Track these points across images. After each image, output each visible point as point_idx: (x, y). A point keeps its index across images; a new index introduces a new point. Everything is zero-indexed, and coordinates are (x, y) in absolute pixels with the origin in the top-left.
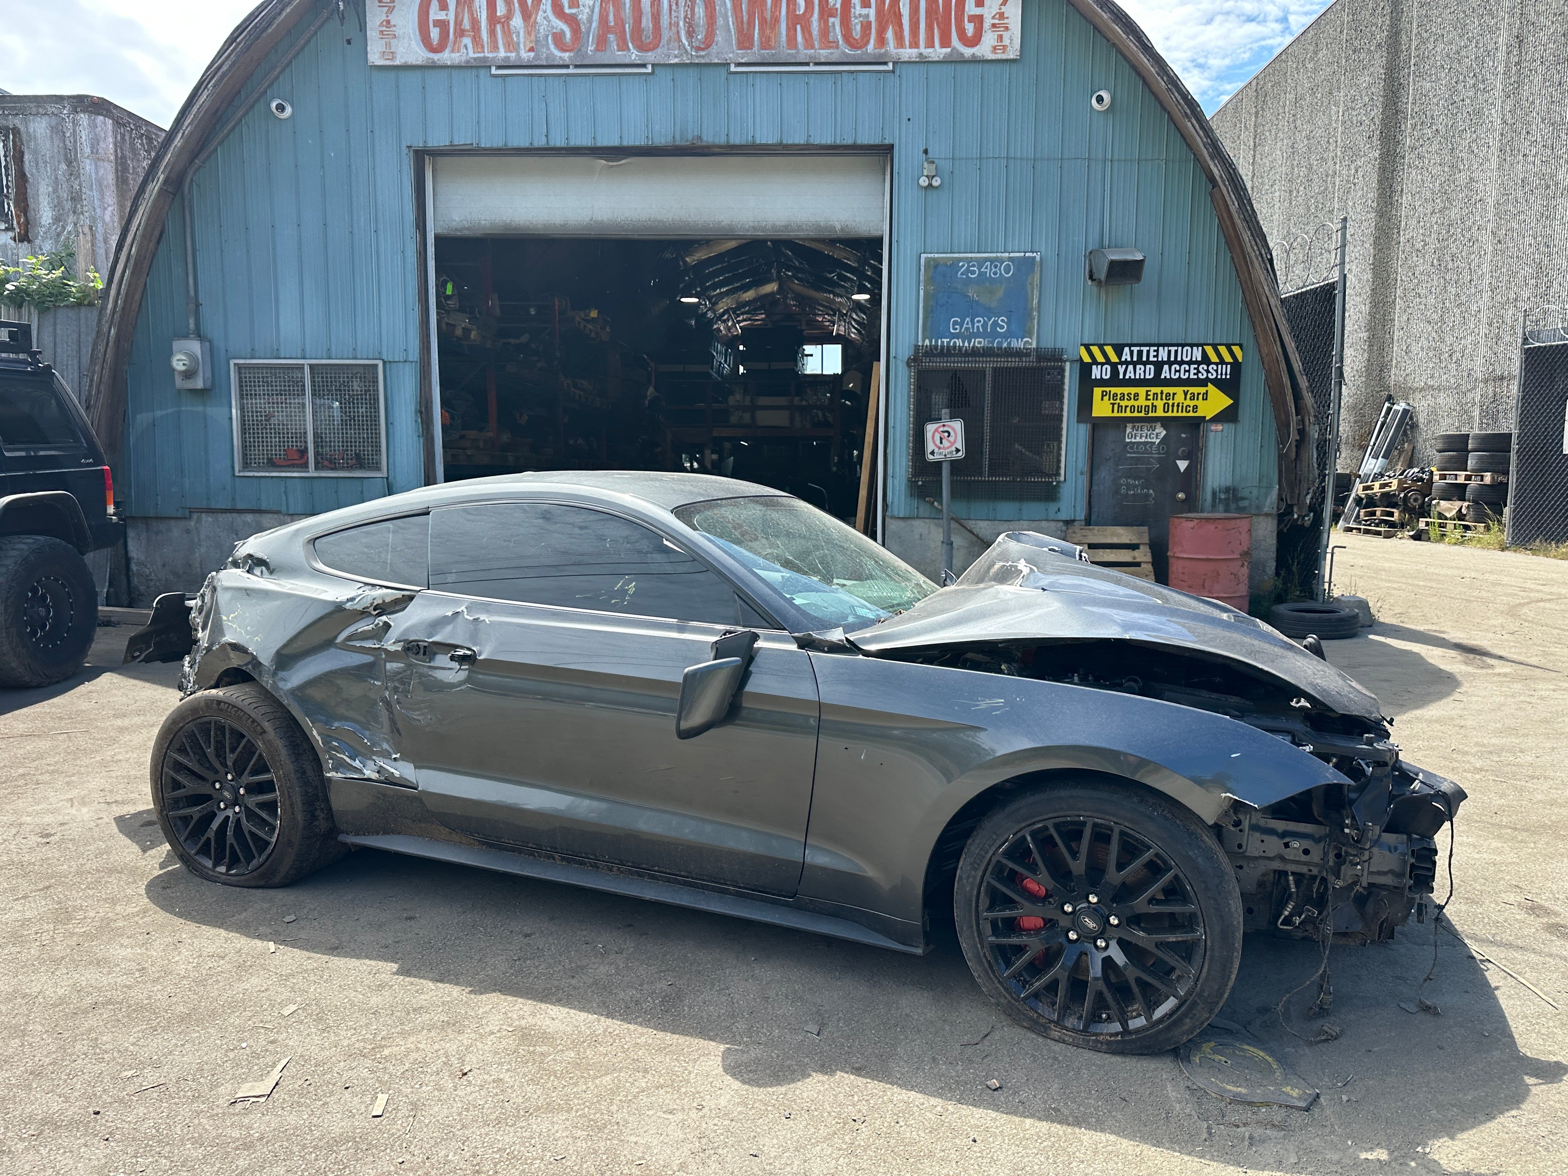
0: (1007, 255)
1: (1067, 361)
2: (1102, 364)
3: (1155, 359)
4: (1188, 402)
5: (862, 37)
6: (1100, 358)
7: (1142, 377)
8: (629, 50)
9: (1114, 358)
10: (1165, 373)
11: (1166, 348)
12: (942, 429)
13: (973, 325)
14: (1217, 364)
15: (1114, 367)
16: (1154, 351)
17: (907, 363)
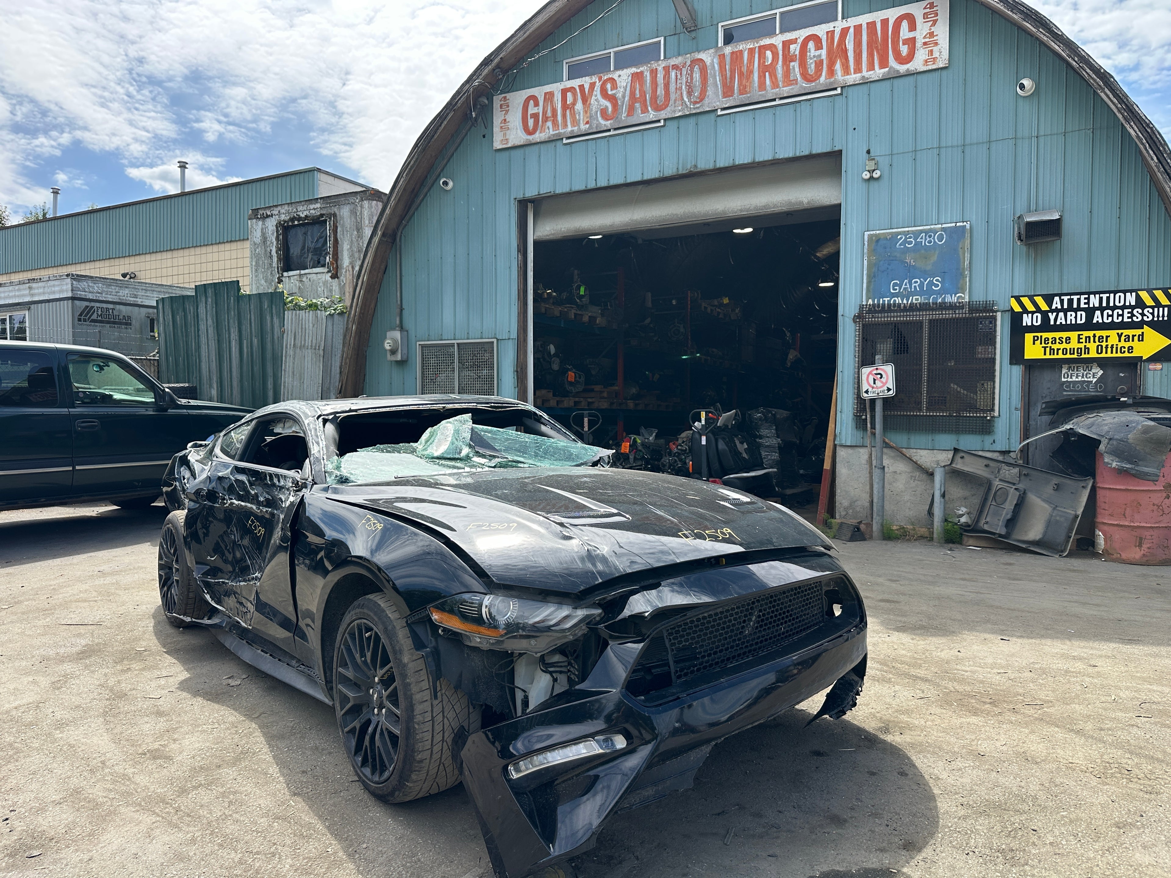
0: (940, 226)
1: (998, 311)
2: (1033, 313)
3: (1087, 306)
4: (1122, 343)
5: (816, 72)
6: (1031, 307)
7: (1073, 322)
8: (648, 111)
9: (1044, 307)
10: (1097, 317)
11: (1097, 296)
12: (875, 372)
13: (911, 285)
14: (1153, 307)
15: (1045, 315)
16: (1085, 299)
17: (853, 319)
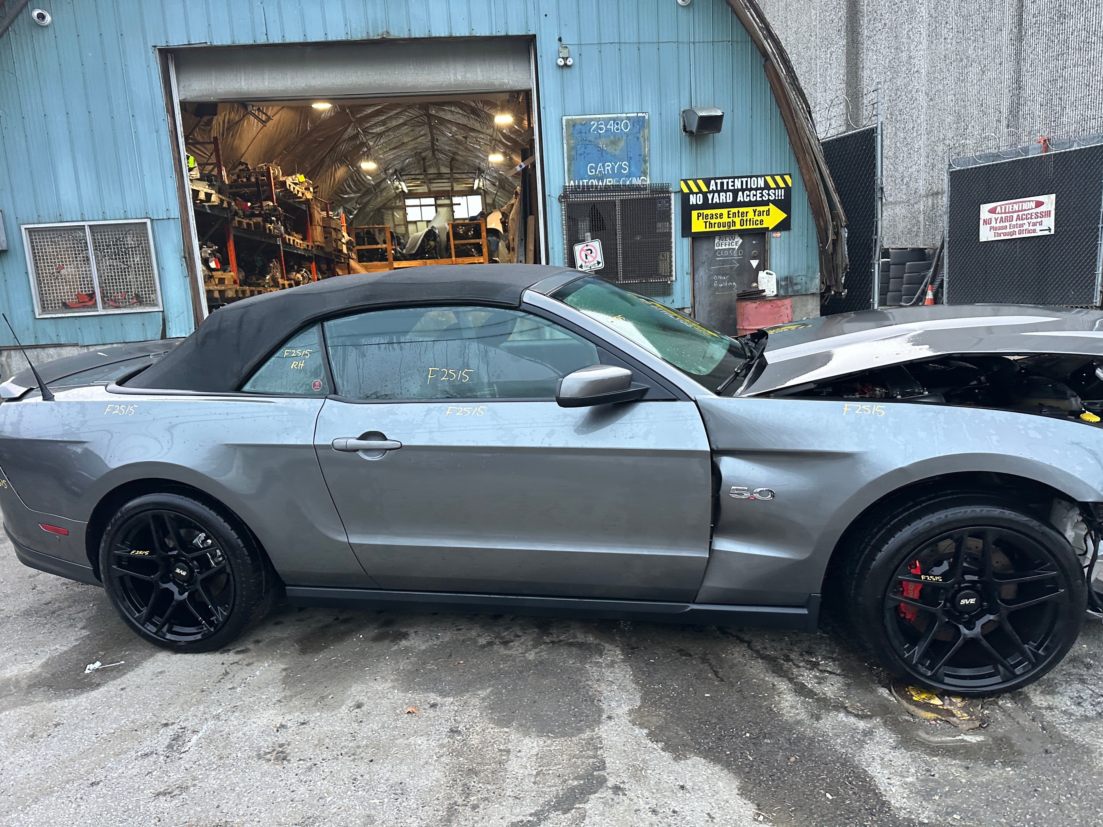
0: (625, 115)
1: (672, 192)
2: (697, 193)
3: (733, 188)
4: (757, 218)
6: (695, 189)
7: (725, 201)
9: (704, 189)
10: (740, 198)
11: (740, 179)
12: (586, 248)
13: (604, 168)
14: (774, 189)
15: (705, 195)
16: (732, 182)
17: (559, 199)
